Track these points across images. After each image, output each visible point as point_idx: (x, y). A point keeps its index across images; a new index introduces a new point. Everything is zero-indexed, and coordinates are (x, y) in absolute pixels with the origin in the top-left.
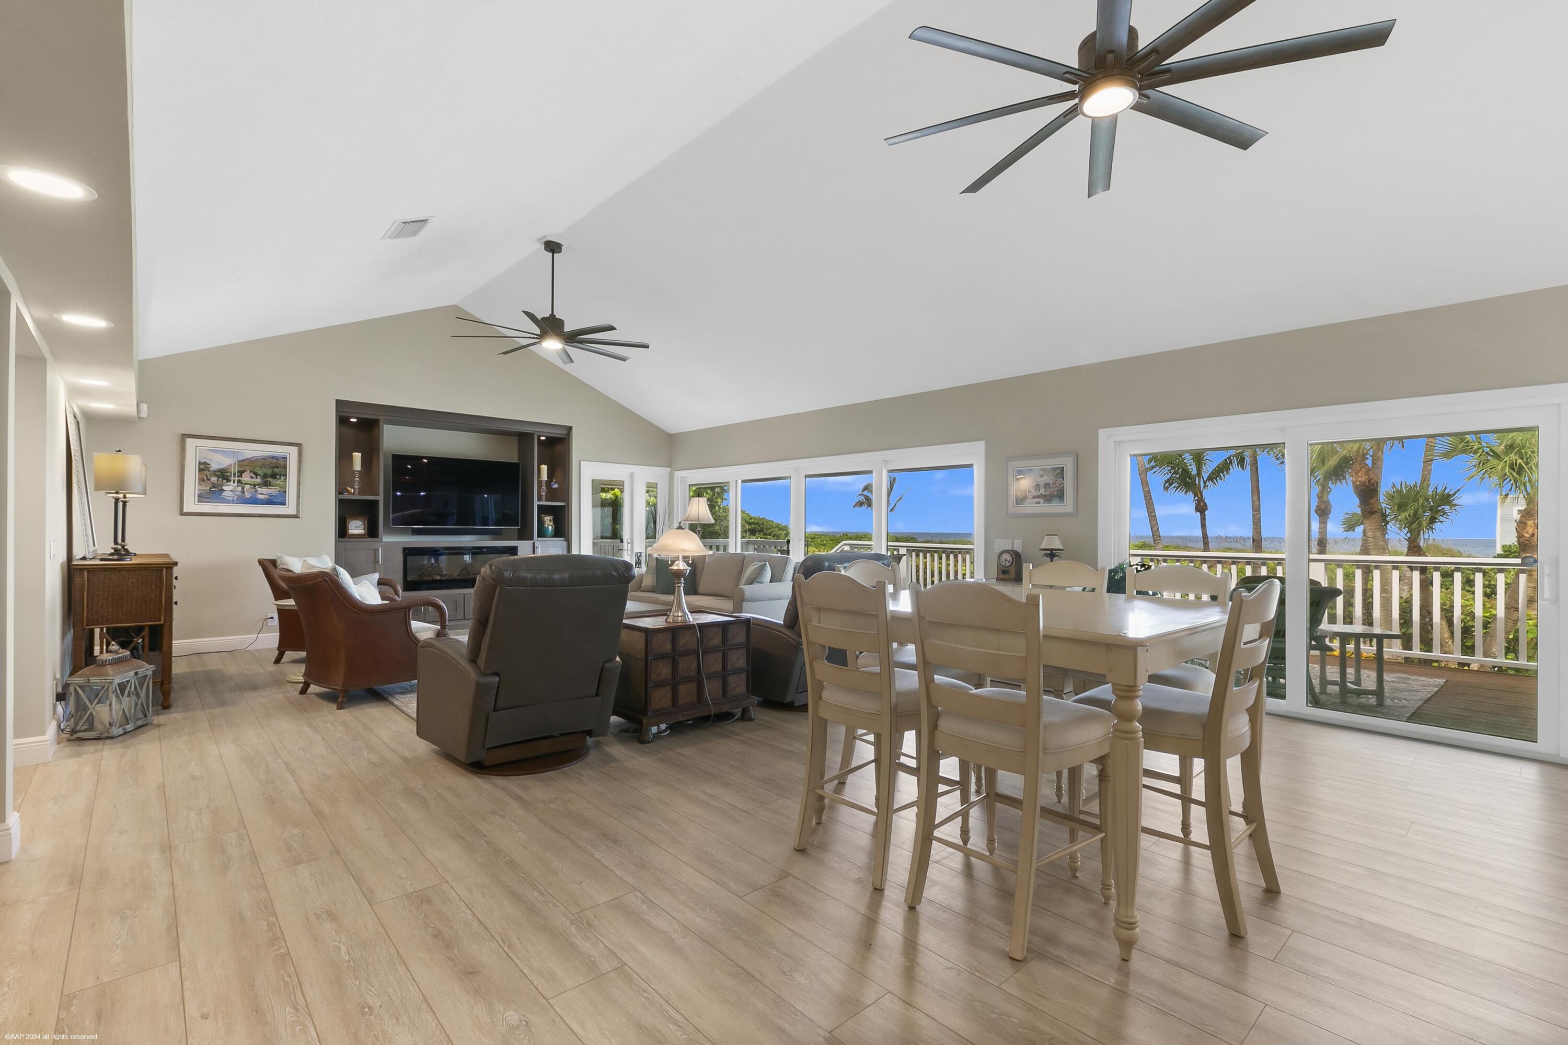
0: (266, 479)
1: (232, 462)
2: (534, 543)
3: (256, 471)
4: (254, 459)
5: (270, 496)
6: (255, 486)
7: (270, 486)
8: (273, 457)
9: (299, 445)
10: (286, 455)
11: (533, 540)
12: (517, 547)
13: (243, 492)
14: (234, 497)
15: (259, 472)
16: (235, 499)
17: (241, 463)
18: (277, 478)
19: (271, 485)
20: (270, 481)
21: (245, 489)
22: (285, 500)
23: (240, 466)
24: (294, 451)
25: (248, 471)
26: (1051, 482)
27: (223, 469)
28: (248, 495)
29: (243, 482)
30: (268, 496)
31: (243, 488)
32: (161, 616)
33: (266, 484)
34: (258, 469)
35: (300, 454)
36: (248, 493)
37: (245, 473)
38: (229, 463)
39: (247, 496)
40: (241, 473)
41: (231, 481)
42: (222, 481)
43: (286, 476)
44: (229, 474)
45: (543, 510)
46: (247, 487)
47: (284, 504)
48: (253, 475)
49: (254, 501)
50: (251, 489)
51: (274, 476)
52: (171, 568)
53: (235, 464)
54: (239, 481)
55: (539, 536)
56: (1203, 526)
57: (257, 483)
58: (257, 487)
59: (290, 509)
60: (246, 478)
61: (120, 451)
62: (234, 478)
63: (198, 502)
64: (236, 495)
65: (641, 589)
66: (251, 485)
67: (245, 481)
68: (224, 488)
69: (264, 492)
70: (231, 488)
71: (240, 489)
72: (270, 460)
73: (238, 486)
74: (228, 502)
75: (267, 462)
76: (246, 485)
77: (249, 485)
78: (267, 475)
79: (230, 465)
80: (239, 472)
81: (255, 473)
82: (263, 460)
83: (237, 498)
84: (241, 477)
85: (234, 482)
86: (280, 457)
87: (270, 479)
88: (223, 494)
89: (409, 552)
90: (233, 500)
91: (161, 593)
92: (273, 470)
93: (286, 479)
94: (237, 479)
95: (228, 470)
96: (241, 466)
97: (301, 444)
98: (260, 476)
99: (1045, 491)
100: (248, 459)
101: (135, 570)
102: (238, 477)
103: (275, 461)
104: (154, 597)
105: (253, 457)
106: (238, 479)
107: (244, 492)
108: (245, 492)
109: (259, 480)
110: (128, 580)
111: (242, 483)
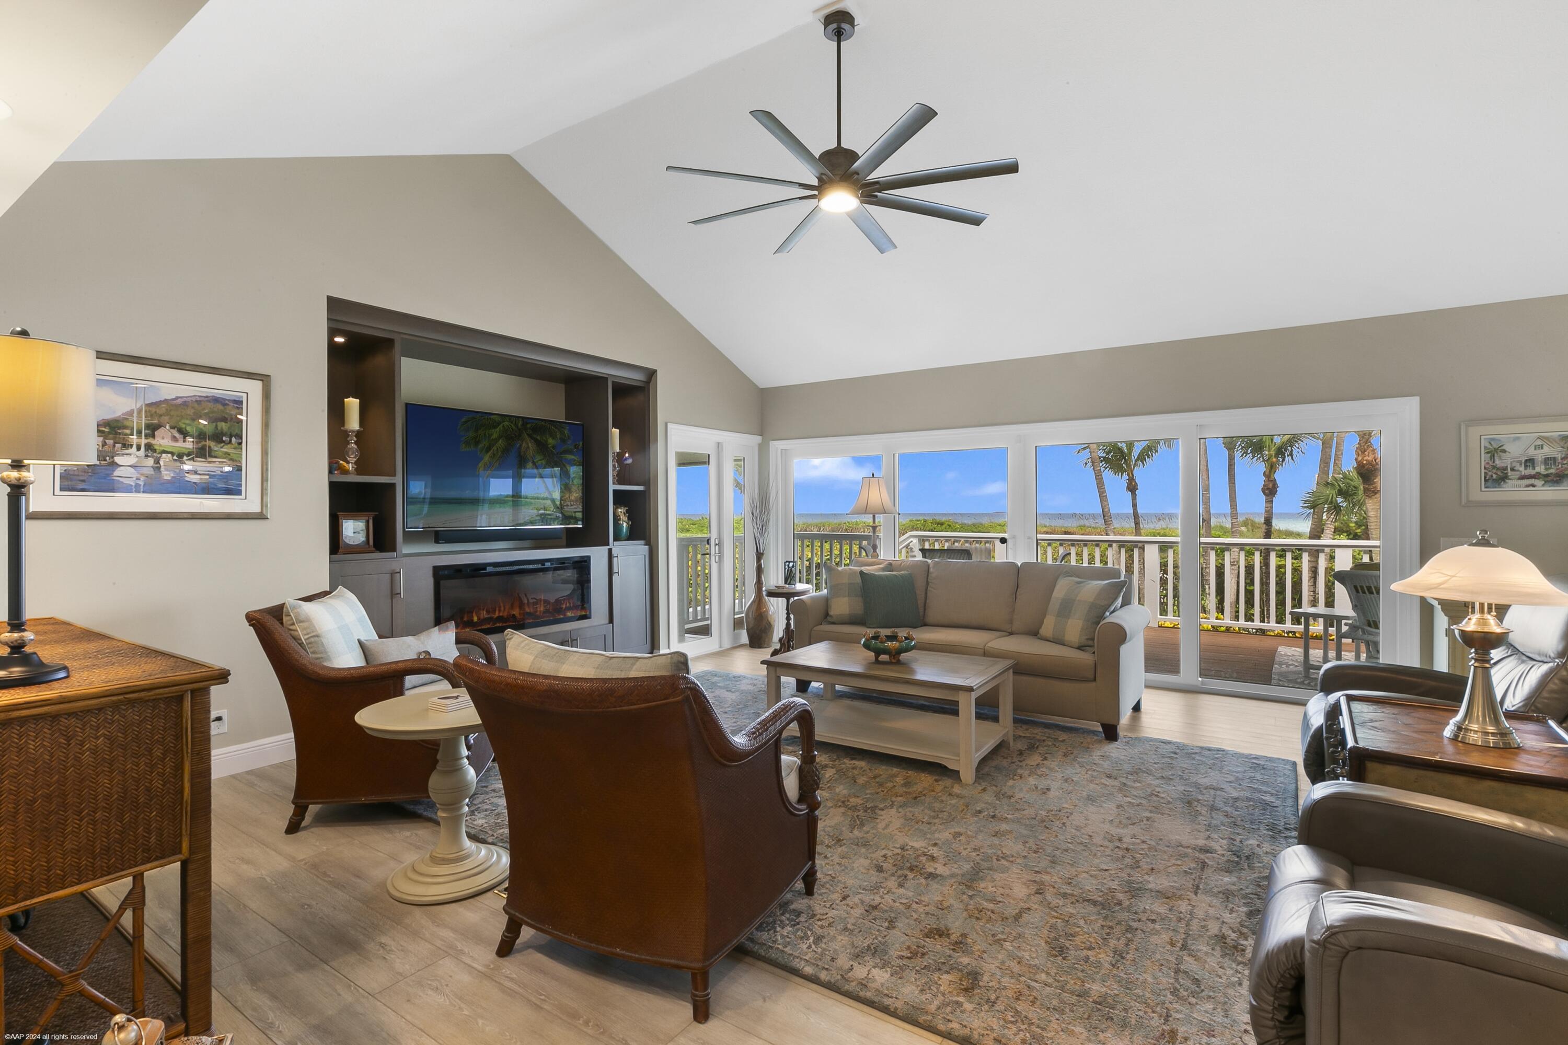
0: (203, 443)
1: (133, 407)
2: (610, 551)
3: (184, 426)
4: (179, 401)
5: (211, 476)
6: (180, 456)
7: (211, 456)
8: (216, 400)
9: (265, 379)
10: (242, 397)
11: (608, 545)
12: (589, 557)
13: (157, 468)
14: (138, 479)
15: (188, 429)
16: (141, 483)
17: (153, 410)
18: (224, 442)
19: (213, 454)
20: (210, 447)
21: (162, 463)
22: (241, 485)
23: (149, 414)
24: (254, 388)
25: (168, 427)
26: (1559, 456)
27: (116, 421)
28: (167, 475)
29: (156, 447)
30: (207, 477)
31: (157, 461)
32: (181, 835)
33: (202, 453)
34: (187, 422)
35: (267, 396)
36: (166, 470)
37: (162, 429)
38: (128, 409)
39: (166, 478)
40: (152, 430)
41: (132, 446)
42: (114, 446)
43: (241, 438)
44: (128, 431)
45: (620, 498)
46: (165, 458)
47: (239, 493)
48: (177, 435)
49: (180, 487)
50: (172, 463)
51: (218, 437)
52: (206, 691)
53: (140, 411)
54: (149, 447)
55: (615, 539)
56: (1135, 506)
57: (186, 451)
58: (185, 458)
59: (249, 502)
60: (163, 440)
61: (24, 333)
62: (139, 440)
63: (62, 489)
64: (142, 475)
65: (829, 619)
66: (173, 454)
67: (160, 445)
68: (118, 459)
69: (198, 469)
70: (132, 460)
71: (150, 462)
72: (210, 405)
73: (147, 456)
74: (128, 489)
75: (204, 409)
76: (164, 455)
77: (170, 455)
78: (205, 434)
79: (131, 413)
80: (148, 426)
81: (180, 431)
82: (196, 405)
83: (145, 481)
84: (153, 436)
85: (139, 448)
86: (229, 400)
87: (212, 444)
88: (116, 473)
89: (440, 574)
90: (137, 485)
91: (179, 768)
92: (216, 426)
93: (240, 444)
94: (143, 441)
95: (127, 423)
96: (152, 415)
97: (269, 376)
98: (192, 436)
99: (1546, 469)
100: (166, 400)
101: (100, 709)
102: (146, 436)
103: (221, 407)
104: (158, 784)
105: (177, 398)
106: (146, 441)
107: (159, 468)
108: (162, 469)
109: (189, 444)
110: (82, 744)
111: (154, 451)
